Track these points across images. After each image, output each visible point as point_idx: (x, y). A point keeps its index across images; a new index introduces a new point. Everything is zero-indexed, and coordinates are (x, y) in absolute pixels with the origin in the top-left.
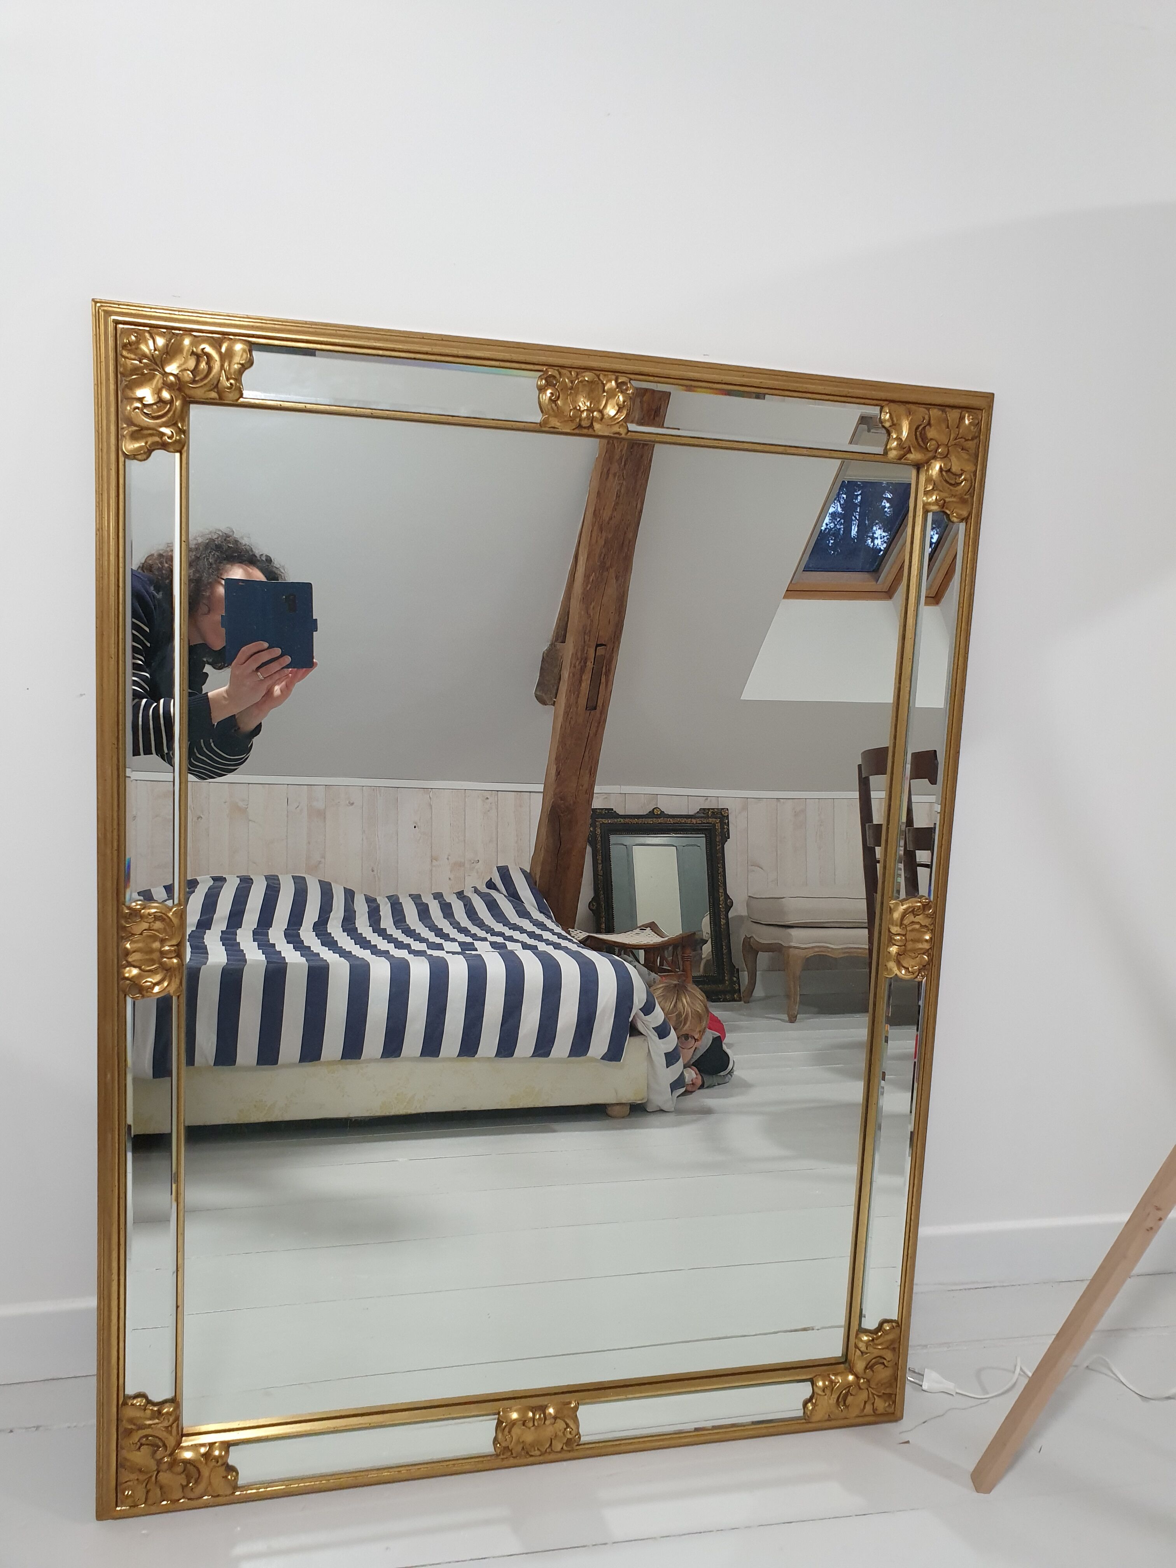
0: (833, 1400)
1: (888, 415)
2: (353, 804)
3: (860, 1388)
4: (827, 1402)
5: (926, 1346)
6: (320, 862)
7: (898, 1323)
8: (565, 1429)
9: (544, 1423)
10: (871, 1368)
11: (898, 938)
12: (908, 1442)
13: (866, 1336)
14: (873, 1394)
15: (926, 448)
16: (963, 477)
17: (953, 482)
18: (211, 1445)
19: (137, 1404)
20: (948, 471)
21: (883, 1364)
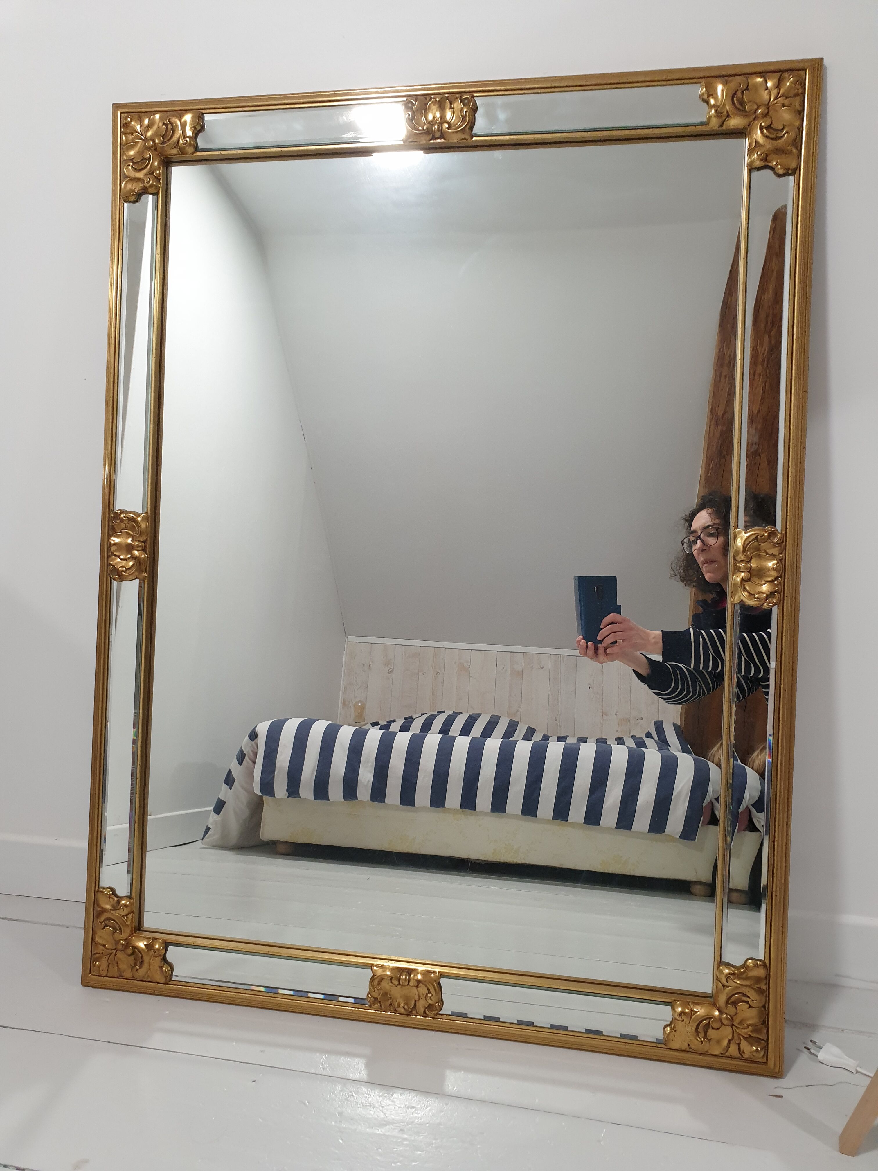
0: (691, 1028)
1: (704, 89)
2: (543, 667)
3: (722, 1024)
4: (686, 1030)
6: (518, 711)
7: (764, 963)
8: (427, 994)
9: (408, 984)
10: (735, 1004)
12: (781, 1097)
13: (726, 969)
14: (738, 1034)
15: (746, 110)
16: (785, 131)
17: (774, 136)
18: (155, 939)
19: (106, 892)
20: (768, 128)
21: (747, 1002)
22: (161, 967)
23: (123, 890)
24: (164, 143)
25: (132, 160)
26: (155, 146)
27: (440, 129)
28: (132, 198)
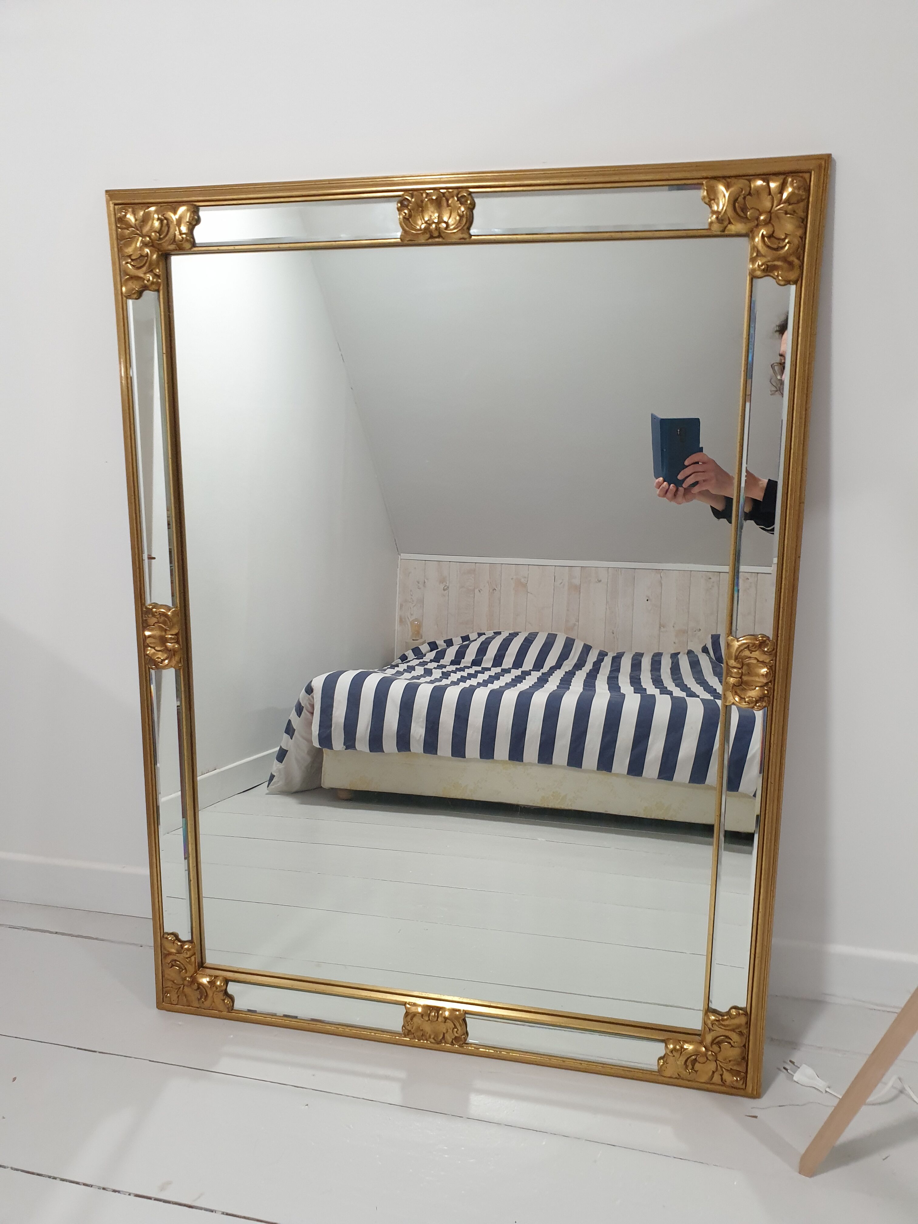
0: (682, 1063)
1: (705, 192)
2: (600, 581)
3: (708, 1059)
4: (677, 1063)
6: (575, 625)
7: (747, 1012)
8: (453, 1029)
9: (440, 1021)
10: (719, 1044)
11: (735, 670)
12: (755, 1117)
13: (713, 1016)
16: (787, 241)
17: (775, 246)
18: (216, 977)
19: (170, 938)
20: (771, 236)
21: (729, 1043)
22: (224, 1000)
23: (185, 936)
24: (160, 239)
25: (130, 256)
26: (152, 242)
27: (438, 229)
28: (135, 296)
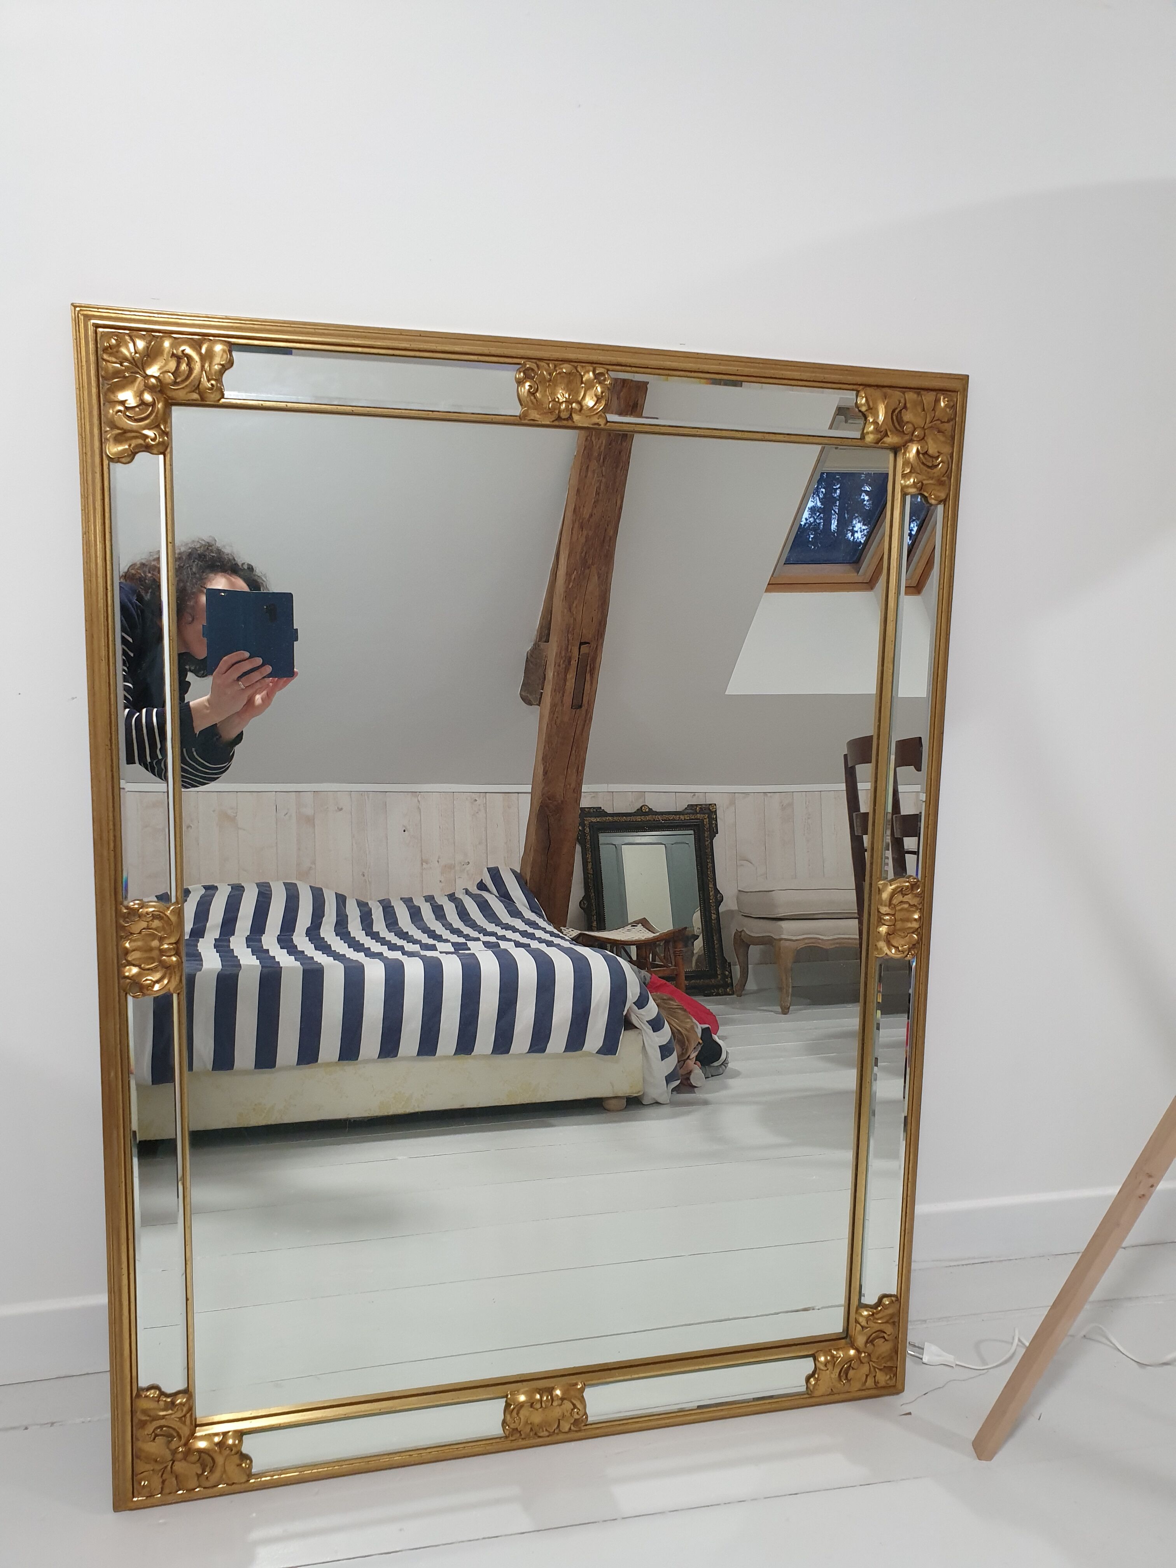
0: (835, 1375)
2: (341, 809)
3: (862, 1362)
4: (830, 1377)
5: (925, 1321)
6: (310, 868)
7: (897, 1297)
8: (573, 1410)
9: (552, 1404)
10: (872, 1342)
11: (887, 917)
12: (910, 1414)
13: (866, 1311)
14: (874, 1367)
15: (903, 431)
17: (930, 464)
18: (225, 1434)
19: (151, 1396)
20: (924, 453)
21: (883, 1338)
22: (237, 1465)
27: (569, 409)
